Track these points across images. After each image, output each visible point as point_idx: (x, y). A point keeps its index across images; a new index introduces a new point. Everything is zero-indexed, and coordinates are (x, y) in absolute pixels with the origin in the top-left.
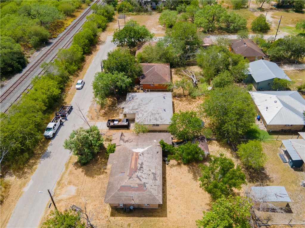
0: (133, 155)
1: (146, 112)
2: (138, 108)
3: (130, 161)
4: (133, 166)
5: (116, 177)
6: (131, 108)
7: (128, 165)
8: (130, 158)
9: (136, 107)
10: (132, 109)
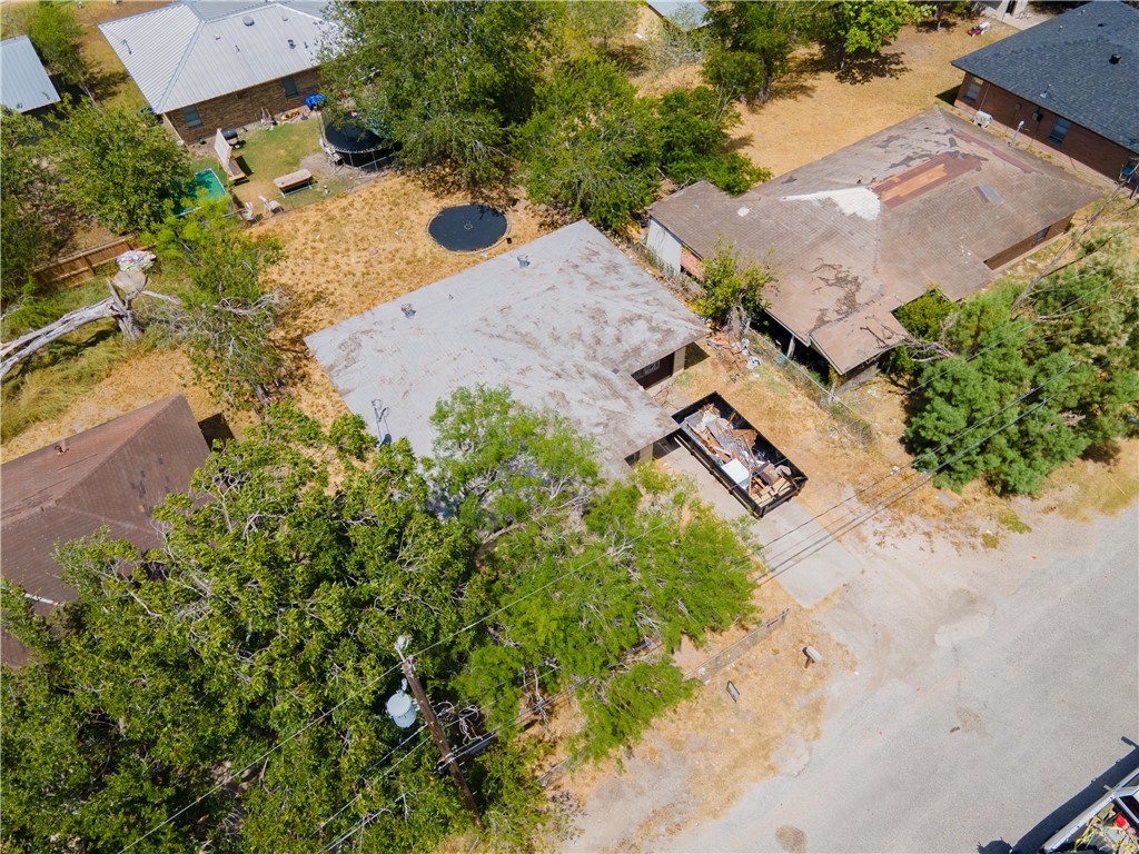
0: (897, 200)
1: (598, 315)
2: (585, 374)
3: (926, 196)
4: (939, 172)
5: (1010, 208)
6: (617, 406)
7: (947, 192)
8: (916, 202)
9: (591, 382)
10: (616, 394)
